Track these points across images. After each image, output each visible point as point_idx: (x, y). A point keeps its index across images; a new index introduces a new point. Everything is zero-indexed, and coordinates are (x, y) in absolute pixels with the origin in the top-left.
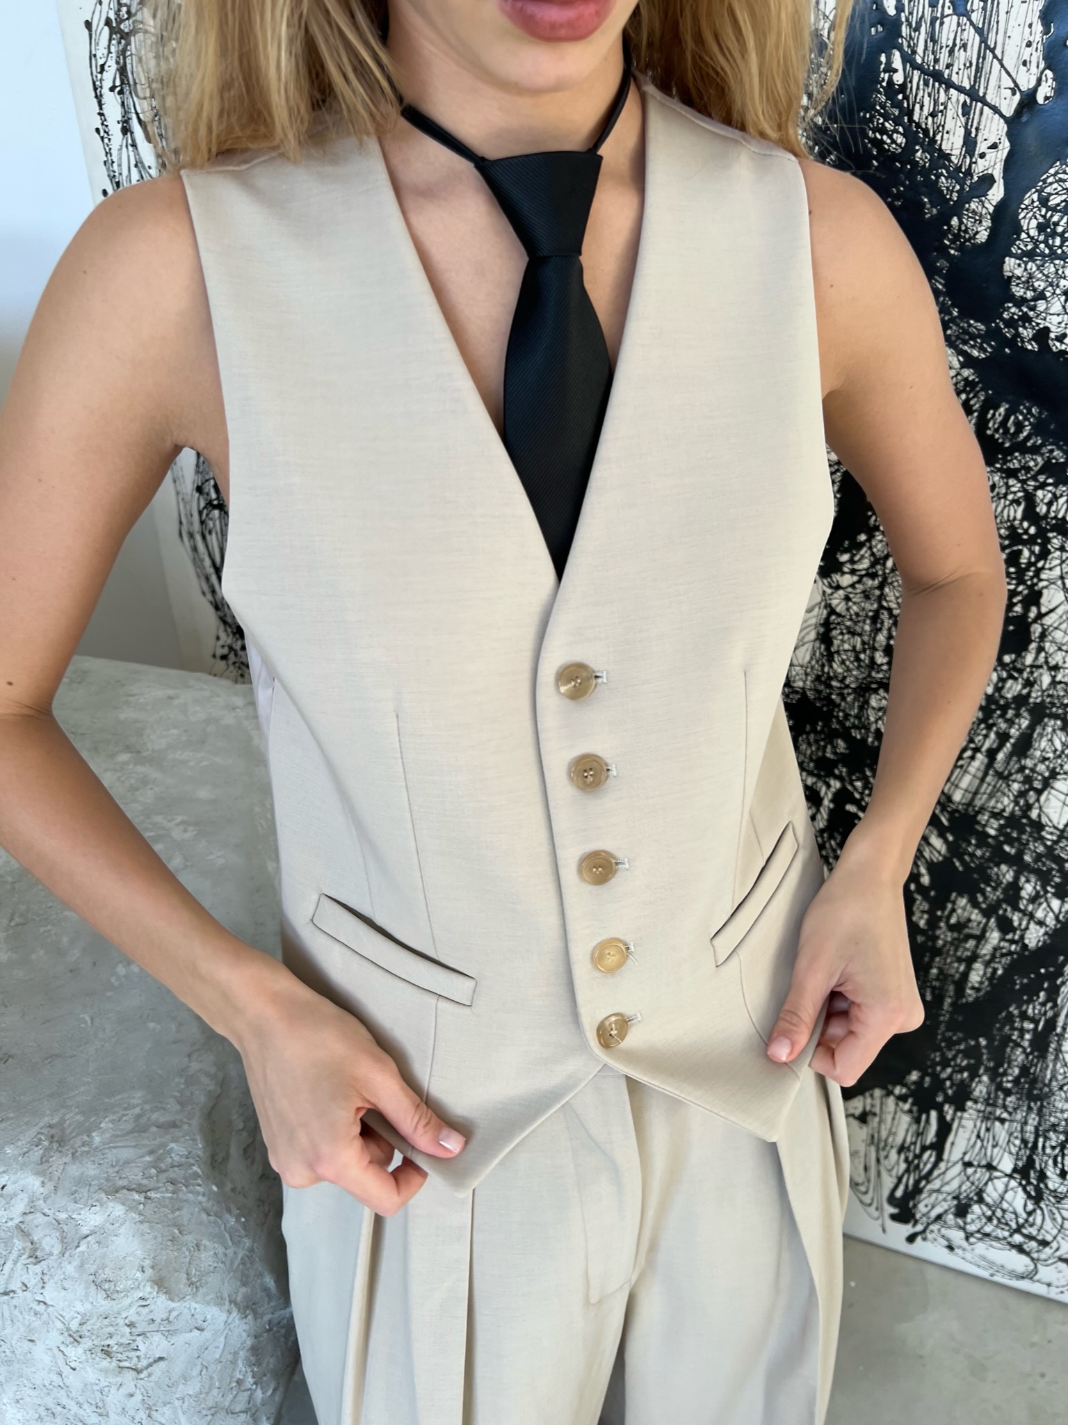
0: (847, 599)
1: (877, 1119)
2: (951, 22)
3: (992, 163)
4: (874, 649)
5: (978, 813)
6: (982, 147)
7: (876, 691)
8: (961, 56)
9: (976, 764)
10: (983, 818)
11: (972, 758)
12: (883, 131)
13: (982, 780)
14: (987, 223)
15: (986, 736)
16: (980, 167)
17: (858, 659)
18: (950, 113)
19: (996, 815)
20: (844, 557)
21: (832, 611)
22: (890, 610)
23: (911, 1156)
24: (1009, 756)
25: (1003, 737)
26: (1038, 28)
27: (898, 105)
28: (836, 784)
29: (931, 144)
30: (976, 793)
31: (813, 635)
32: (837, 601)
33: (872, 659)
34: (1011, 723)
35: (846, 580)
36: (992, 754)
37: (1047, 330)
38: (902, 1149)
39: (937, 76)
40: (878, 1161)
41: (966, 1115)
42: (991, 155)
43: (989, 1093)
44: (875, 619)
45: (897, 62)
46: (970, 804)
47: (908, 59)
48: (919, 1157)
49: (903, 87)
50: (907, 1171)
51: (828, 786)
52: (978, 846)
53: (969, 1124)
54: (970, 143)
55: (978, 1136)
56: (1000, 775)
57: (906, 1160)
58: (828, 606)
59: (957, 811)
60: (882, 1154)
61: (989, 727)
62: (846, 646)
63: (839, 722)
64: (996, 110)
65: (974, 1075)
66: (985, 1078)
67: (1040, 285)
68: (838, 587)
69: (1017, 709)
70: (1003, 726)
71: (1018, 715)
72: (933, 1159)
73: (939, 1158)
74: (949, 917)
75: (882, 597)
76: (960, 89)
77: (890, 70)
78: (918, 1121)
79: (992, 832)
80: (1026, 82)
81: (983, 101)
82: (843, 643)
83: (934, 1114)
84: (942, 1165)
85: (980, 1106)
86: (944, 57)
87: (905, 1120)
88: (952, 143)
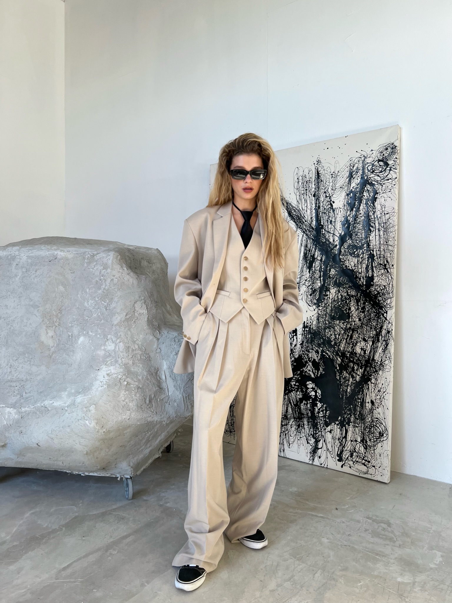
0: (321, 312)
1: (333, 431)
2: (330, 225)
3: (337, 243)
4: (326, 321)
5: (345, 352)
6: (335, 241)
7: (327, 329)
8: (332, 229)
9: (344, 342)
10: (346, 353)
11: (343, 340)
12: (322, 239)
13: (345, 345)
14: (337, 251)
15: (345, 336)
16: (335, 243)
17: (323, 323)
18: (331, 236)
19: (348, 352)
20: (320, 304)
21: (319, 314)
22: (328, 313)
23: (341, 441)
24: (349, 340)
25: (348, 336)
26: (341, 225)
27: (324, 236)
28: (321, 349)
29: (329, 241)
30: (345, 348)
31: (316, 319)
32: (319, 312)
33: (326, 322)
34: (349, 333)
35: (321, 308)
36: (346, 339)
37: (346, 266)
38: (339, 439)
39: (329, 232)
40: (334, 443)
41: (350, 427)
42: (337, 242)
43: (354, 420)
44: (326, 315)
45: (323, 230)
46: (344, 350)
47: (325, 230)
48: (342, 441)
49: (324, 234)
50: (340, 445)
51: (320, 349)
52: (346, 359)
53: (351, 429)
54: (334, 241)
55: (353, 432)
56: (348, 344)
57: (340, 443)
58: (318, 313)
59: (342, 352)
60: (335, 441)
61: (345, 334)
62: (322, 320)
63: (321, 336)
64: (337, 236)
65: (351, 416)
66: (353, 416)
67: (345, 259)
68: (320, 310)
69: (350, 330)
70: (348, 333)
71: (350, 331)
72: (345, 441)
73: (346, 441)
74: (343, 376)
75: (327, 311)
76: (332, 233)
77: (322, 231)
78: (341, 430)
79: (348, 356)
80: (340, 232)
81: (335, 235)
82: (321, 320)
83: (344, 428)
84: (347, 442)
85: (353, 424)
86: (329, 230)
87: (339, 430)
88: (331, 240)
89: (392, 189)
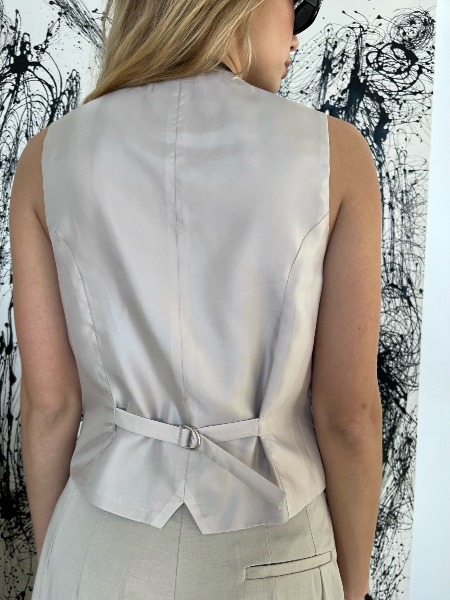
89: (423, 117)
